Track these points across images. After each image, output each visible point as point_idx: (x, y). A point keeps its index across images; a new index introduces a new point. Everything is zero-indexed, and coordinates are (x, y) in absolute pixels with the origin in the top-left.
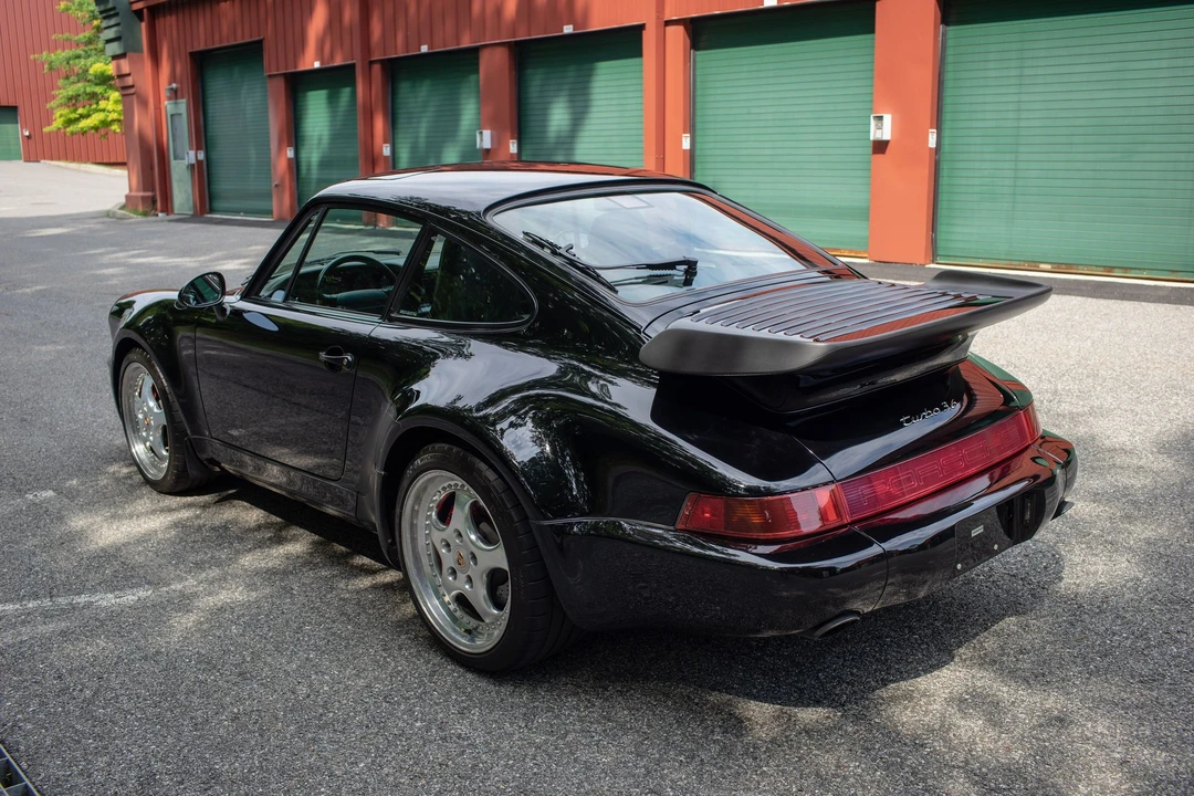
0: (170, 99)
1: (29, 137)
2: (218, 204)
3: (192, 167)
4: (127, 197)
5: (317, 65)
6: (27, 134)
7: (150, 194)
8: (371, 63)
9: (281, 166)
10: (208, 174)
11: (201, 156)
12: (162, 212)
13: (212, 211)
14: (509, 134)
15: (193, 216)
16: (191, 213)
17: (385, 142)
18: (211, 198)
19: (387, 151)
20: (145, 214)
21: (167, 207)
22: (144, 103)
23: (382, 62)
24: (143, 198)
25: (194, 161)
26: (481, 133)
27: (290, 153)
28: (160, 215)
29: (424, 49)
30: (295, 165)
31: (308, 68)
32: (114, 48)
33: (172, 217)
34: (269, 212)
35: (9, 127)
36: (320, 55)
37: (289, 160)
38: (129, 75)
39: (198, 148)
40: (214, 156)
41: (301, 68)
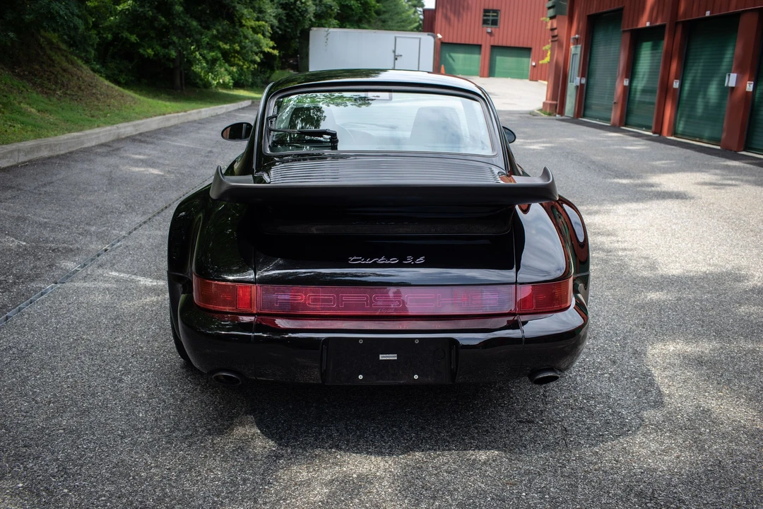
0: (574, 44)
1: (534, 66)
2: (588, 113)
3: (577, 87)
4: (544, 103)
5: (648, 24)
6: (534, 64)
7: (554, 102)
8: (677, 24)
9: (619, 90)
10: (586, 93)
11: (584, 81)
12: (559, 114)
13: (584, 116)
14: (747, 77)
15: (573, 118)
16: (572, 116)
17: (676, 79)
18: (585, 108)
19: (676, 85)
20: (550, 114)
21: (561, 112)
22: (560, 45)
23: (683, 22)
24: (551, 104)
25: (578, 84)
26: (729, 75)
27: (626, 83)
28: (557, 116)
29: (708, 14)
30: (628, 91)
31: (643, 26)
32: (551, 12)
33: (563, 117)
34: (608, 120)
35: (525, 60)
36: (650, 19)
37: (625, 87)
38: (556, 29)
39: (583, 76)
40: (592, 81)
41: (640, 26)
